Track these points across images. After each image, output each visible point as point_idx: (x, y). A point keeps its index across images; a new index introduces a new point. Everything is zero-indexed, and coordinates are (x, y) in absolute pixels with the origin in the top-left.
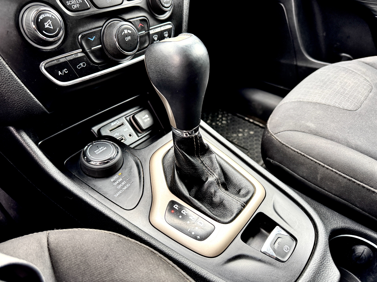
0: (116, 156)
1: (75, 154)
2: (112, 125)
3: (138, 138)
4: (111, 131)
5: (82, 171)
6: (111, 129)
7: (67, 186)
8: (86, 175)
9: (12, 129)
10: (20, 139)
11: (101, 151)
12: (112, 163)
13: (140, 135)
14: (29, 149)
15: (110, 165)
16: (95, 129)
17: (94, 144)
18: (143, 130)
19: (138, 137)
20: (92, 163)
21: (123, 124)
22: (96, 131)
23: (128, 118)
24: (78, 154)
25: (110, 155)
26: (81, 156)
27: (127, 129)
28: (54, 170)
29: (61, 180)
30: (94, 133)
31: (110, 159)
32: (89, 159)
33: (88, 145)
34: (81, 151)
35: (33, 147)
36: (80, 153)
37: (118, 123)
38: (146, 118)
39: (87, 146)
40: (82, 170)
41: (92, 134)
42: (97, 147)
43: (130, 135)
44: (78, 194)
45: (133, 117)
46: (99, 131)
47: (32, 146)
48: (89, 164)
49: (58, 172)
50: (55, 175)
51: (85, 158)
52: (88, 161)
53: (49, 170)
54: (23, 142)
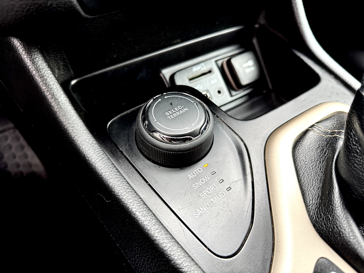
0: (205, 129)
1: (129, 111)
2: (194, 71)
3: (231, 99)
4: (190, 80)
5: (136, 146)
6: (191, 77)
7: (103, 175)
8: (142, 156)
9: (16, 43)
10: (30, 67)
11: (178, 113)
12: (196, 141)
13: (234, 93)
14: (43, 88)
15: (191, 146)
16: (167, 73)
17: (166, 97)
18: (240, 87)
19: (231, 96)
20: (157, 135)
21: (210, 72)
22: (168, 77)
23: (220, 63)
24: (133, 111)
25: (193, 125)
26: (139, 117)
27: (215, 81)
28: (85, 137)
29: (93, 161)
30: (164, 80)
31: (194, 134)
32: (153, 127)
33: (155, 98)
34: (140, 108)
35: (52, 86)
36: (138, 111)
37: (203, 68)
38: (249, 67)
39: (152, 100)
40: (137, 144)
41: (161, 80)
42: (170, 105)
43: (219, 92)
44: (121, 197)
45: (229, 63)
46: (172, 77)
47: (51, 83)
48: (151, 136)
49: (90, 142)
50: (84, 147)
51: (147, 122)
52: (151, 129)
53: (75, 134)
54: (34, 72)
